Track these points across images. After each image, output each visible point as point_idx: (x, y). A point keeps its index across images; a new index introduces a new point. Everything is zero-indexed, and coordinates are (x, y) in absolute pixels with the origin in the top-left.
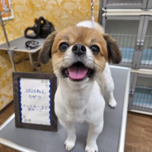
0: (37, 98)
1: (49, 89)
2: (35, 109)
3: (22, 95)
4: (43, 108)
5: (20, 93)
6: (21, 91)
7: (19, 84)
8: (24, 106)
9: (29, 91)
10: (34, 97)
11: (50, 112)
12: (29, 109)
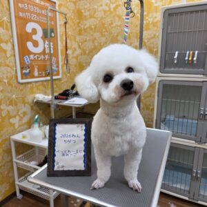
0: (72, 142)
1: (84, 132)
2: (69, 154)
3: (56, 141)
4: (77, 152)
5: (55, 139)
6: (56, 136)
7: (55, 130)
8: (58, 151)
9: (64, 136)
10: (69, 141)
11: (84, 156)
12: (63, 155)
